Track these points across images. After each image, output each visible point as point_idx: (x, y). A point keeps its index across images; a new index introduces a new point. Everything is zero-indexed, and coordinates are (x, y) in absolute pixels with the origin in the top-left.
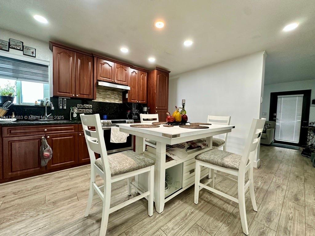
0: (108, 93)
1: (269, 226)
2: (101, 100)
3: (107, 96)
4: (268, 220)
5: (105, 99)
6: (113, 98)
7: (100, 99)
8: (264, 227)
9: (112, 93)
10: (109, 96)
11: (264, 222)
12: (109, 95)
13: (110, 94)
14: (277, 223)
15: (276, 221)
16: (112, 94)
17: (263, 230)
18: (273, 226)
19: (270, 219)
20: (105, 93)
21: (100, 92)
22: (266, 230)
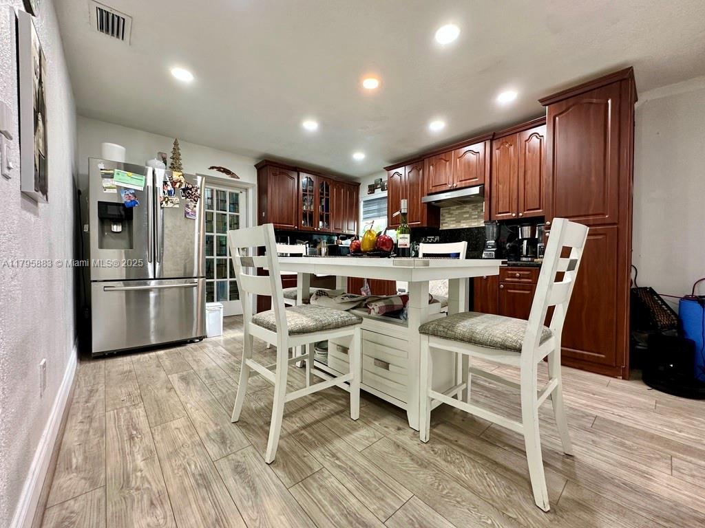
0: (465, 210)
1: (228, 460)
2: (452, 226)
3: (465, 216)
4: (239, 469)
5: (460, 222)
6: (475, 218)
7: (453, 224)
8: (231, 451)
9: (474, 208)
10: (468, 216)
11: (239, 459)
12: (468, 212)
13: (470, 210)
14: (225, 480)
15: (231, 482)
16: (473, 210)
17: (228, 445)
18: (226, 468)
19: (239, 473)
20: (460, 211)
21: (452, 212)
22: (226, 449)
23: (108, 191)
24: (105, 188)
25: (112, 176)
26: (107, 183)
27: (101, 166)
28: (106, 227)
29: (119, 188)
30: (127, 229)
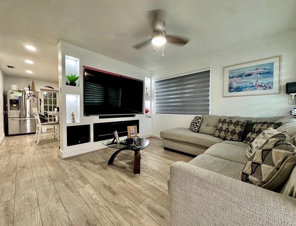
23: (12, 97)
24: (11, 96)
25: (13, 93)
26: (12, 95)
27: (10, 91)
28: (12, 105)
29: (15, 96)
30: (17, 105)
